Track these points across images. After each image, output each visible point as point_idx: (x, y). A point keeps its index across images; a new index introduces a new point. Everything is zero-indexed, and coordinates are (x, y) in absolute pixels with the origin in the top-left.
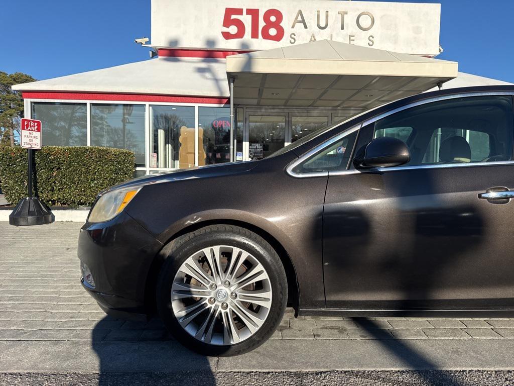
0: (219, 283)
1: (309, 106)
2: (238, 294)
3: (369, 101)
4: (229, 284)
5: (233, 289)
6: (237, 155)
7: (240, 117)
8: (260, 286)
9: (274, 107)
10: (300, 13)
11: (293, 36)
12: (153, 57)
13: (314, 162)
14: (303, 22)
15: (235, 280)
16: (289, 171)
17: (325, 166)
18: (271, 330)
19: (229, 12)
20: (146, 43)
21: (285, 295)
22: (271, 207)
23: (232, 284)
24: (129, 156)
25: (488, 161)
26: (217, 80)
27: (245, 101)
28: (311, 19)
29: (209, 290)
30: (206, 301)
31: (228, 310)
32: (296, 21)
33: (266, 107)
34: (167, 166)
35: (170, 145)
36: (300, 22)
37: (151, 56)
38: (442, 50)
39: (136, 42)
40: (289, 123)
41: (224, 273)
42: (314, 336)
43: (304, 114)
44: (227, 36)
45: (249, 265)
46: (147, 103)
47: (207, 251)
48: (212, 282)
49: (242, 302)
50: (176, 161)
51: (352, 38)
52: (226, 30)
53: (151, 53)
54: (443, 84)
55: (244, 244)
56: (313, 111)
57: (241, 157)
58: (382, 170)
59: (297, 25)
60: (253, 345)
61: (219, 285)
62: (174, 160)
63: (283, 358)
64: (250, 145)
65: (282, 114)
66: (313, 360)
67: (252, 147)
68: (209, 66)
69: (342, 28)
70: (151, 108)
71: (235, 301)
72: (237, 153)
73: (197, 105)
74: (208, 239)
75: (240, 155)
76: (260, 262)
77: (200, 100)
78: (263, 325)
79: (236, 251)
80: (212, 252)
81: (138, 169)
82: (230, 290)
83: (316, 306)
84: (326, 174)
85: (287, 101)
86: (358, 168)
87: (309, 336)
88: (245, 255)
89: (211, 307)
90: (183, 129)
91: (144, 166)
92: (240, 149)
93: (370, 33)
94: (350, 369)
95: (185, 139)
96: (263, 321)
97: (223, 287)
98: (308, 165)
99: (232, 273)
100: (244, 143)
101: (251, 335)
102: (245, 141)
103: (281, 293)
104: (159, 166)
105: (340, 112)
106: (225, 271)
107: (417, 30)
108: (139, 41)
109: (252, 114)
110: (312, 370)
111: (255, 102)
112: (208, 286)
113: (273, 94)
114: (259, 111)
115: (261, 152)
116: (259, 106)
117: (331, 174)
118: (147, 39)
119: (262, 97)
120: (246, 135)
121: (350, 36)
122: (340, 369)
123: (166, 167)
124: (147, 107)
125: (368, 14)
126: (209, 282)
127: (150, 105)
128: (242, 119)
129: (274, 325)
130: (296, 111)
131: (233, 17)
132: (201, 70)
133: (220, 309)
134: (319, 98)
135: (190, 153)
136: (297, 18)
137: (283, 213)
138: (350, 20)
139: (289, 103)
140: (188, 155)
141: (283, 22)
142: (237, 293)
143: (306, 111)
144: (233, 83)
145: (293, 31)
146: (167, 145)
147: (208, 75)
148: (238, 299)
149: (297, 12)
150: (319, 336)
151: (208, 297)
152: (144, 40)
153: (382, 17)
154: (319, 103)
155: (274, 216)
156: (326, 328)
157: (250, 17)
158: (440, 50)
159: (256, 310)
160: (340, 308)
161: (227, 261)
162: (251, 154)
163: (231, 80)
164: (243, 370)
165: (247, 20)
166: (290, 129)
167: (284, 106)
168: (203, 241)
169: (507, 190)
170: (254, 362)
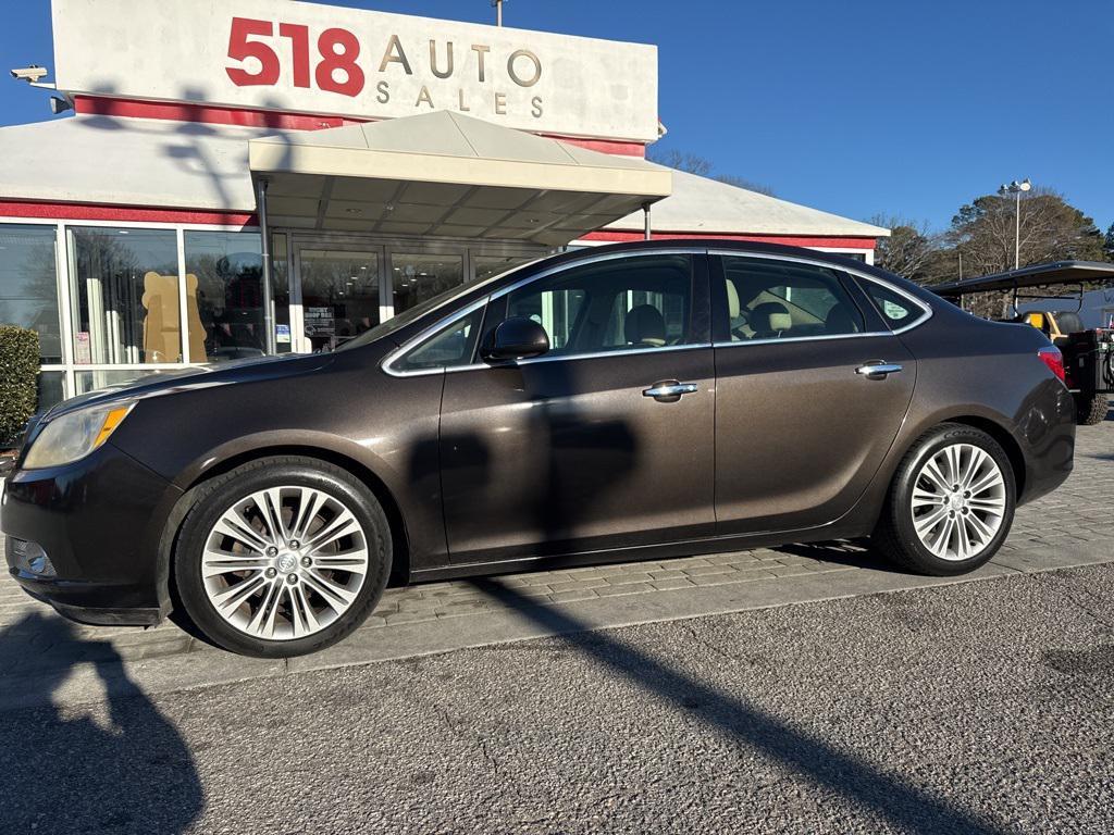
0: (281, 545)
1: (425, 234)
2: (314, 558)
3: (533, 229)
4: (298, 545)
5: (304, 552)
6: (277, 332)
7: (280, 251)
8: (348, 543)
9: (349, 232)
10: (396, 41)
11: (383, 87)
12: (58, 111)
13: (424, 353)
14: (403, 59)
15: (307, 538)
16: (386, 367)
17: (439, 359)
18: (368, 606)
19: (241, 27)
20: (41, 79)
21: (389, 552)
22: (359, 421)
23: (302, 544)
24: (27, 340)
25: (677, 344)
26: (215, 177)
27: (289, 221)
28: (418, 56)
29: (265, 557)
30: (262, 575)
31: (298, 585)
32: (388, 58)
33: (334, 233)
34: (111, 359)
35: (114, 313)
36: (396, 60)
37: (54, 109)
38: (665, 131)
39: (16, 75)
40: (385, 264)
41: (289, 528)
42: (437, 616)
43: (414, 250)
44: (239, 78)
45: (328, 513)
46: (61, 223)
47: (258, 497)
48: (269, 545)
49: (320, 570)
50: (129, 348)
51: (501, 99)
52: (235, 64)
53: (53, 101)
54: (652, 206)
55: (320, 481)
56: (431, 245)
57: (287, 336)
58: (519, 363)
59: (390, 65)
60: (342, 632)
61: (282, 549)
62: (126, 347)
63: (389, 646)
64: (306, 311)
65: (370, 248)
66: (435, 642)
67: (311, 315)
68: (194, 142)
69: (482, 79)
70: (69, 232)
71: (309, 570)
72: (277, 328)
73: (180, 228)
74: (258, 479)
75: (283, 332)
76: (347, 507)
77: (187, 218)
78: (355, 601)
79: (307, 493)
80: (268, 499)
81: (45, 368)
82: (300, 554)
83: (436, 564)
84: (441, 371)
85: (379, 223)
86: (487, 361)
87: (429, 616)
88: (322, 498)
89: (270, 584)
90: (151, 281)
91: (58, 360)
92: (283, 318)
93: (535, 90)
94: (486, 644)
95: (157, 299)
96: (356, 595)
97: (288, 550)
98: (415, 357)
99: (301, 528)
100: (292, 307)
101: (337, 617)
102: (295, 304)
103: (382, 549)
104: (94, 361)
105: (483, 247)
106: (291, 527)
107: (619, 91)
108: (21, 73)
109: (304, 245)
110: (432, 652)
111: (312, 222)
112: (263, 551)
113: (349, 210)
114: (318, 240)
115: (331, 325)
116: (319, 230)
117: (449, 370)
118: (43, 71)
119: (327, 215)
120: (295, 287)
121: (496, 94)
122: (470, 647)
123: (108, 362)
124: (60, 232)
125: (529, 54)
126: (265, 545)
127: (67, 227)
128: (284, 254)
129: (373, 597)
130: (398, 243)
131: (251, 38)
132: (176, 153)
133: (285, 584)
134: (442, 221)
135: (170, 330)
136: (389, 51)
137: (380, 431)
138: (495, 63)
139: (384, 227)
140: (163, 334)
141: (360, 55)
142: (311, 556)
143: (418, 244)
144: (265, 190)
145: (383, 76)
146: (108, 313)
147: (193, 164)
148: (314, 565)
149: (389, 38)
150: (443, 614)
151: (264, 568)
152: (34, 73)
153: (555, 63)
154: (441, 229)
155: (368, 437)
156: (456, 604)
157: (288, 42)
158: (660, 131)
159: (343, 578)
160: (470, 561)
161: (291, 512)
162: (309, 329)
163: (261, 185)
164: (327, 667)
165: (282, 47)
166: (389, 273)
167: (371, 232)
168: (252, 481)
169: (677, 384)
170: (344, 656)
